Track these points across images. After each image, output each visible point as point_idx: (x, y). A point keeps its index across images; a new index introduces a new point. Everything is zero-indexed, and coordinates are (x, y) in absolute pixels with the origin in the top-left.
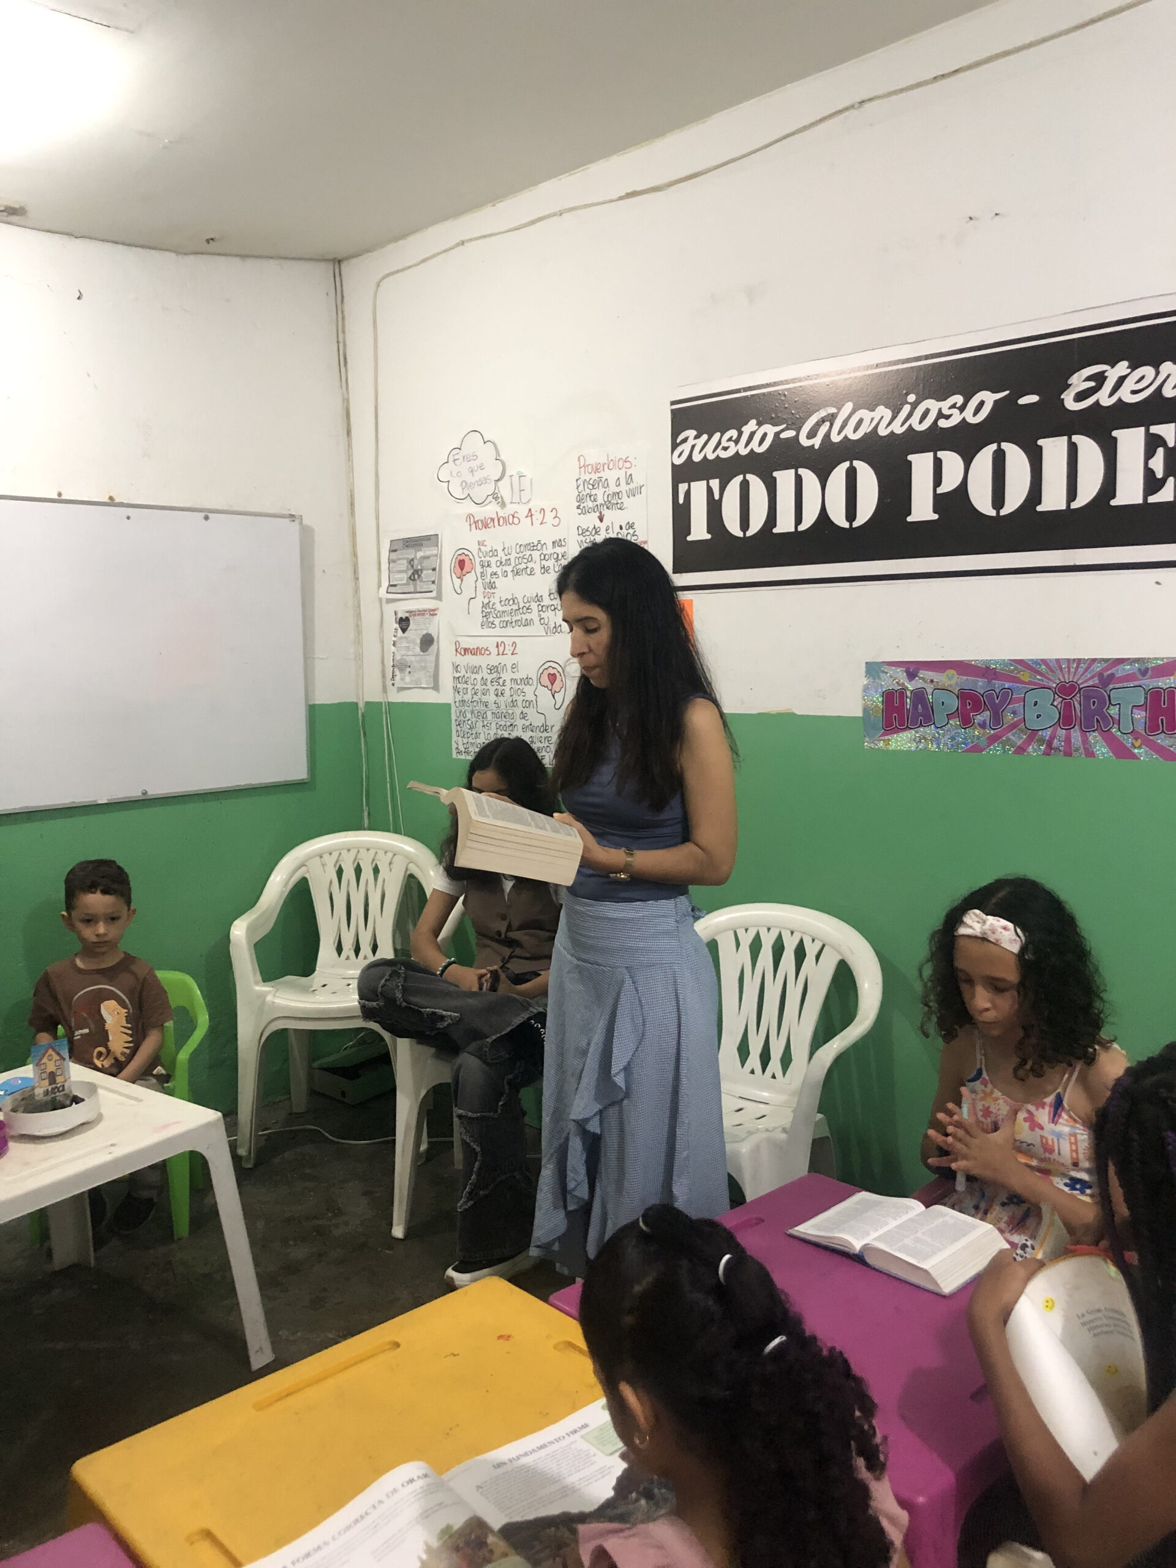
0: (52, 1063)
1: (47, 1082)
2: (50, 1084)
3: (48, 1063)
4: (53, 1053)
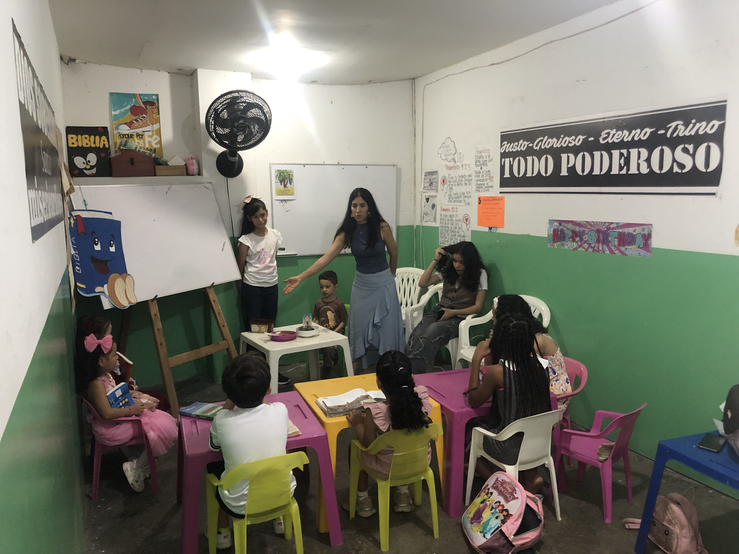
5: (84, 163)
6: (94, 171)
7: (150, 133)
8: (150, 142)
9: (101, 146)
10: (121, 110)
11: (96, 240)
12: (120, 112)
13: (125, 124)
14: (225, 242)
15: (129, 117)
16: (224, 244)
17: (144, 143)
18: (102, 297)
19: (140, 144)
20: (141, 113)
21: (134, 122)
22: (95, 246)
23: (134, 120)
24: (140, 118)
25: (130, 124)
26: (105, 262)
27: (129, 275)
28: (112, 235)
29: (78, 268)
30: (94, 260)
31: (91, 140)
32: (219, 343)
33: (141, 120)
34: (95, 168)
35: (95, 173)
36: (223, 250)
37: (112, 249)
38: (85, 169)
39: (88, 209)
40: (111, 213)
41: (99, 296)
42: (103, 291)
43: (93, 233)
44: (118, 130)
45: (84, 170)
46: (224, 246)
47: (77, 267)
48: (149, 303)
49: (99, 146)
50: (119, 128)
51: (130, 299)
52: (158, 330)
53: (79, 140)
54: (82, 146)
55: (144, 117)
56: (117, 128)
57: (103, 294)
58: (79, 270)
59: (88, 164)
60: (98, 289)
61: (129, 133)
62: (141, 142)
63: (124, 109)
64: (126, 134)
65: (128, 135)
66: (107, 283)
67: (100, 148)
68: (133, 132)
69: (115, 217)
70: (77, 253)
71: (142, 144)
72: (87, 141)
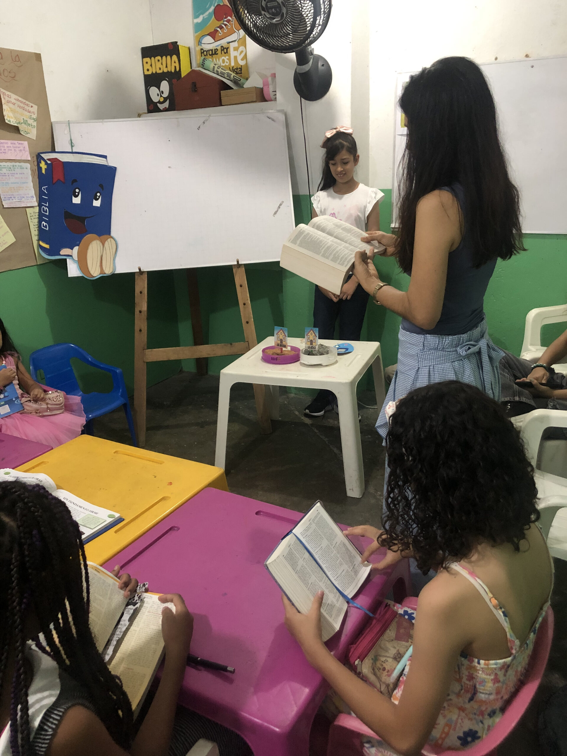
0: (312, 336)
1: (309, 343)
2: (311, 345)
3: (310, 336)
4: (313, 333)
5: (158, 95)
6: (166, 105)
7: (235, 44)
8: (236, 57)
9: (173, 71)
10: (205, 15)
11: (77, 190)
12: (204, 17)
13: (208, 35)
14: (283, 202)
15: (213, 23)
16: (281, 205)
17: (229, 59)
18: (69, 261)
19: (225, 62)
20: (225, 15)
21: (218, 31)
22: (73, 197)
23: (218, 27)
24: (225, 23)
25: (213, 35)
26: (82, 220)
27: (112, 238)
28: (101, 186)
29: (45, 224)
30: (68, 216)
31: (163, 63)
32: (233, 343)
33: (226, 25)
34: (168, 101)
35: (167, 107)
36: (275, 213)
37: (97, 203)
38: (159, 102)
39: (74, 151)
40: (105, 157)
41: (66, 260)
42: (71, 254)
43: (75, 181)
44: (201, 46)
45: (158, 104)
46: (279, 207)
47: (43, 222)
48: (136, 277)
49: (171, 71)
50: (202, 42)
51: (104, 269)
52: (140, 312)
53: (153, 65)
54: (156, 72)
55: (228, 21)
56: (200, 43)
57: (70, 257)
58: (46, 227)
59: (162, 96)
60: (64, 251)
61: (213, 47)
62: (226, 58)
63: (207, 13)
64: (210, 50)
65: (212, 50)
66: (78, 245)
67: (172, 72)
68: (217, 45)
69: (111, 163)
70: (47, 205)
71: (227, 62)
72: (159, 65)
